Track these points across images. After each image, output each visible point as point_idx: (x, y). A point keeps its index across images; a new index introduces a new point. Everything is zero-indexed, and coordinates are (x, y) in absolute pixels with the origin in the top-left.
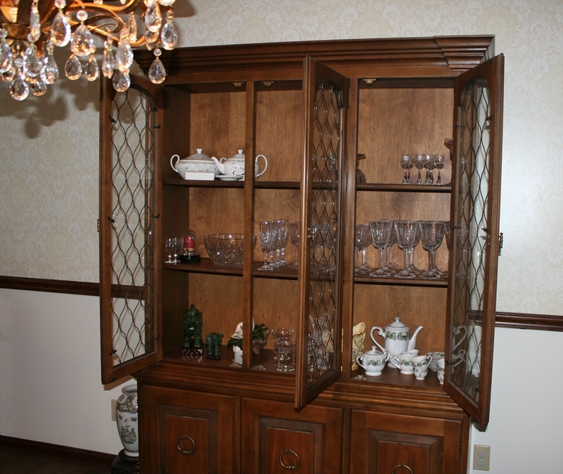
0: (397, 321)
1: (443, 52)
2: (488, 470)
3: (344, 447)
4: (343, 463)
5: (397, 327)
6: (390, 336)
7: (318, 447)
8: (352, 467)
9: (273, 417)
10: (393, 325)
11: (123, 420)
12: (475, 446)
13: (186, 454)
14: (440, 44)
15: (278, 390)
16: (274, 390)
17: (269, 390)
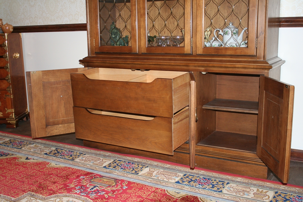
0: (231, 25)
15: (156, 63)
16: (154, 63)
17: (151, 63)
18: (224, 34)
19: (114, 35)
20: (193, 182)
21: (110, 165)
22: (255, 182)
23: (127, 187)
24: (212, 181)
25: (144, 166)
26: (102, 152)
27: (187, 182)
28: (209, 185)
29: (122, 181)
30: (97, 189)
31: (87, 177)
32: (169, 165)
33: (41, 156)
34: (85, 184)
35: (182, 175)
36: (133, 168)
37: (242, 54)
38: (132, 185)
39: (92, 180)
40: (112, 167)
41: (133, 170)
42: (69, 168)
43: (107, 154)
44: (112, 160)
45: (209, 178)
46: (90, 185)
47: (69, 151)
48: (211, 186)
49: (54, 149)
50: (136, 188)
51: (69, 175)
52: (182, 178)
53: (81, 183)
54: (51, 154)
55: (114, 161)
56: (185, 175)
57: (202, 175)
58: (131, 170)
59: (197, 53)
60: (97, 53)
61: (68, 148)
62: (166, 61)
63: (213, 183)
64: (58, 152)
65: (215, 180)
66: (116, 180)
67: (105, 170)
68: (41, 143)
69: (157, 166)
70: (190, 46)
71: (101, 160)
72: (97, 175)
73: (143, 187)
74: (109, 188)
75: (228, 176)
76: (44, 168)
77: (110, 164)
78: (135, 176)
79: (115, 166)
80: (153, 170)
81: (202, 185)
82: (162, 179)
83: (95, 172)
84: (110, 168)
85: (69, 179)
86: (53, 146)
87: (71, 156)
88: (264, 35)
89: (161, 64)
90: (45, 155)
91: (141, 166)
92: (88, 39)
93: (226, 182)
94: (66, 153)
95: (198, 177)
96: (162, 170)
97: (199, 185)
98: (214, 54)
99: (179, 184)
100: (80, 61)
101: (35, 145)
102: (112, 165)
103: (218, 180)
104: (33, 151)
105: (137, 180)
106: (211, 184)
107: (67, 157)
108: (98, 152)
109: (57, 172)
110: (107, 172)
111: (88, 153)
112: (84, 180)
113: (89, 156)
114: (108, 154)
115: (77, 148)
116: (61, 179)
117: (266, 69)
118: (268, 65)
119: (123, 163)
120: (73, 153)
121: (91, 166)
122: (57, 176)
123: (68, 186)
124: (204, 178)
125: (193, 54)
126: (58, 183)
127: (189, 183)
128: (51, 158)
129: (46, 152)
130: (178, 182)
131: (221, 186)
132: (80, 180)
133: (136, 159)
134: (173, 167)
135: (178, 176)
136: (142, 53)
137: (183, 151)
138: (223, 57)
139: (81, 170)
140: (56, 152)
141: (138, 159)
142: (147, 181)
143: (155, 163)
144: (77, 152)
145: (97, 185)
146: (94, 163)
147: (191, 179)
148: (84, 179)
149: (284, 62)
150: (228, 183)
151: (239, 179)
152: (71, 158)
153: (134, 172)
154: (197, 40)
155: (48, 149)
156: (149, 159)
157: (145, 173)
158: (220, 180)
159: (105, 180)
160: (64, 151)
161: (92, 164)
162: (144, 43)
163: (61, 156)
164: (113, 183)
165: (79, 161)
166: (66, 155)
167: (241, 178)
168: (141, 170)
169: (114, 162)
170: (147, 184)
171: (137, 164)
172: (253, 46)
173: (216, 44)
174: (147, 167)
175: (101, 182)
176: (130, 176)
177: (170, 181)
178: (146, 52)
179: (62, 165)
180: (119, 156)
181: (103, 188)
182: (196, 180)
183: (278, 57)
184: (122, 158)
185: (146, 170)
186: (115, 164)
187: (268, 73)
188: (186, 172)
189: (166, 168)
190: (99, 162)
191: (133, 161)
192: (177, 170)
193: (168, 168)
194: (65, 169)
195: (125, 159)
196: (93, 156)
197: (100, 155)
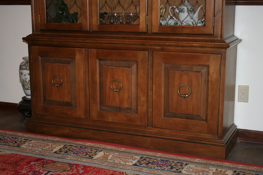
0: (186, 2)
2: (248, 102)
3: (149, 76)
4: (149, 86)
6: (181, 10)
7: (134, 77)
8: (154, 88)
9: (107, 60)
11: (23, 75)
12: (239, 86)
13: (57, 86)
15: (109, 42)
16: (107, 42)
17: (104, 42)
18: (179, 12)
19: (62, 11)
20: (151, 164)
21: (60, 150)
22: (213, 162)
23: (83, 171)
24: (170, 162)
25: (98, 150)
26: (49, 138)
27: (144, 164)
28: (167, 167)
29: (77, 165)
30: (52, 174)
31: (39, 162)
32: (124, 149)
34: (37, 170)
35: (138, 158)
36: (86, 153)
37: (199, 33)
38: (88, 169)
39: (45, 166)
40: (63, 152)
41: (87, 154)
42: (17, 155)
43: (55, 140)
44: (62, 146)
45: (167, 160)
46: (43, 170)
47: (12, 137)
48: (170, 167)
50: (93, 172)
51: (18, 162)
52: (139, 161)
53: (33, 168)
55: (65, 146)
56: (141, 158)
57: (159, 157)
58: (84, 155)
59: (153, 32)
60: (42, 30)
61: (10, 135)
62: (120, 40)
63: (171, 164)
65: (173, 162)
66: (70, 165)
67: (57, 155)
69: (111, 150)
70: (145, 25)
71: (50, 146)
72: (49, 160)
73: (100, 171)
74: (64, 173)
75: (185, 158)
77: (61, 149)
78: (89, 160)
79: (67, 151)
80: (108, 154)
81: (160, 167)
82: (118, 162)
83: (47, 158)
84: (61, 153)
85: (19, 165)
87: (16, 142)
88: (221, 14)
89: (115, 42)
91: (95, 151)
92: (32, 15)
93: (185, 163)
94: (9, 139)
95: (155, 159)
96: (118, 154)
97: (158, 166)
98: (170, 32)
99: (136, 167)
100: (23, 39)
102: (63, 150)
103: (176, 162)
105: (92, 164)
106: (170, 165)
107: (11, 144)
108: (46, 138)
109: (4, 159)
110: (59, 158)
111: (35, 139)
112: (36, 166)
113: (36, 141)
114: (57, 139)
115: (20, 134)
116: (10, 166)
117: (223, 48)
118: (226, 44)
119: (74, 148)
120: (17, 140)
121: (40, 152)
122: (5, 162)
123: (20, 172)
124: (162, 160)
125: (149, 32)
126: (8, 170)
127: (147, 165)
130: (135, 165)
131: (180, 167)
132: (31, 166)
133: (88, 144)
134: (129, 150)
135: (135, 159)
136: (94, 31)
137: (139, 134)
138: (180, 36)
139: (31, 156)
141: (90, 144)
142: (103, 164)
143: (109, 147)
144: (21, 139)
145: (51, 170)
146: (43, 148)
147: (149, 162)
148: (35, 164)
149: (241, 41)
150: (186, 164)
151: (197, 160)
152: (16, 144)
153: (88, 156)
154: (153, 18)
156: (102, 143)
157: (100, 157)
158: (178, 162)
159: (58, 165)
160: (7, 138)
161: (40, 150)
162: (96, 21)
163: (4, 143)
164: (68, 168)
165: (25, 147)
166: (10, 142)
167: (199, 160)
168: (95, 155)
169: (65, 147)
170: (103, 167)
171: (89, 148)
172: (210, 25)
173: (172, 22)
174: (101, 151)
175: (54, 167)
176: (84, 160)
177: (127, 164)
178: (98, 30)
179: (8, 152)
180: (68, 141)
181: (58, 173)
182: (154, 162)
183: (234, 36)
184: (73, 143)
185: (100, 154)
186: (66, 149)
187: (225, 52)
188: (143, 155)
189: (121, 151)
190: (48, 147)
191: (85, 146)
192: (133, 153)
193: (123, 152)
194: (12, 156)
195: (76, 144)
196: (41, 141)
197: (47, 140)
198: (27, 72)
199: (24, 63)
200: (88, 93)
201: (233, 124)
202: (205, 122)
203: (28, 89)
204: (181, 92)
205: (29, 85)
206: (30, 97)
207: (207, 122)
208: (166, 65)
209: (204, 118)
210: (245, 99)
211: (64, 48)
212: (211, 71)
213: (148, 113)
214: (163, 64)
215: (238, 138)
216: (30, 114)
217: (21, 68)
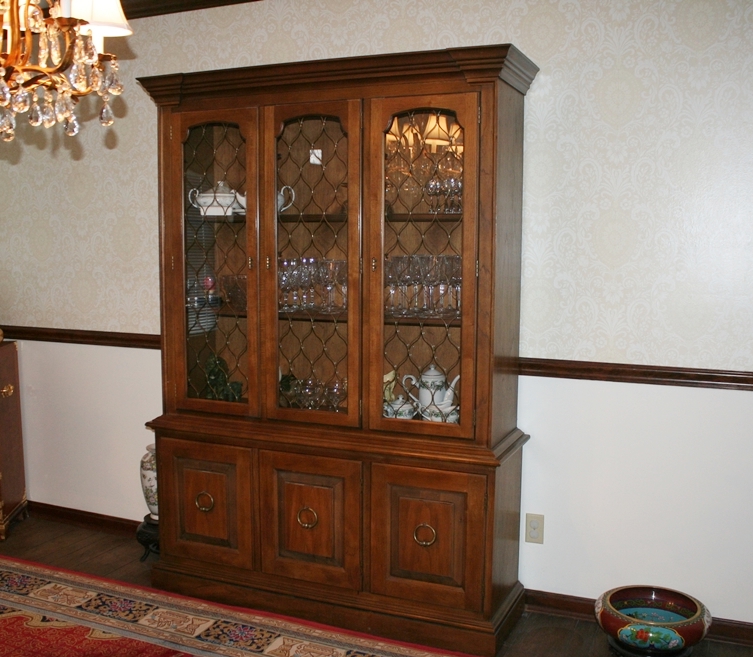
0: (433, 369)
1: (459, 66)
2: (542, 543)
3: (365, 504)
4: (364, 521)
5: (432, 376)
6: (424, 385)
7: (338, 505)
8: (373, 526)
9: (291, 471)
10: (428, 373)
11: (147, 479)
12: (526, 514)
13: (205, 511)
14: (454, 57)
15: (295, 441)
16: (291, 441)
18: (420, 385)
21: (207, 633)
25: (273, 634)
26: (191, 603)
32: (320, 632)
33: (72, 613)
35: (343, 652)
36: (253, 639)
37: (451, 435)
40: (212, 636)
41: (253, 642)
42: (131, 641)
43: (200, 607)
44: (212, 622)
47: (125, 600)
49: (93, 594)
54: (89, 608)
55: (216, 623)
56: (348, 652)
57: (379, 650)
58: (248, 643)
59: (371, 427)
60: (180, 411)
61: (122, 594)
62: (313, 439)
64: (104, 603)
67: (201, 644)
68: (66, 581)
69: (297, 634)
70: (357, 415)
71: (190, 622)
72: (186, 655)
76: (81, 642)
77: (208, 629)
79: (219, 635)
80: (291, 643)
83: (182, 649)
84: (209, 638)
86: (90, 587)
87: (131, 611)
90: (79, 611)
91: (268, 635)
94: (119, 604)
96: (307, 643)
100: (148, 424)
101: (53, 585)
102: (212, 632)
104: (52, 601)
107: (122, 615)
108: (183, 602)
109: (109, 650)
110: (203, 649)
111: (164, 605)
113: (165, 611)
114: (203, 606)
115: (138, 592)
118: (495, 457)
119: (232, 628)
120: (133, 605)
121: (173, 635)
125: (364, 426)
128: (92, 617)
129: (78, 602)
133: (258, 619)
134: (328, 635)
135: (337, 655)
136: (269, 418)
137: (346, 604)
139: (155, 645)
140: (99, 602)
141: (261, 618)
143: (294, 627)
144: (140, 603)
146: (178, 627)
149: (528, 437)
152: (131, 616)
153: (254, 647)
154: (371, 404)
155: (82, 595)
156: (281, 618)
157: (275, 650)
160: (115, 601)
161: (173, 630)
162: (270, 401)
163: (110, 613)
165: (147, 623)
166: (120, 609)
168: (268, 644)
169: (216, 625)
171: (259, 628)
172: (468, 423)
174: (279, 636)
178: (276, 418)
179: (116, 635)
180: (224, 611)
183: (517, 429)
184: (231, 617)
185: (277, 643)
186: (217, 630)
187: (494, 472)
188: (350, 645)
189: (315, 637)
190: (185, 625)
191: (252, 623)
192: (336, 642)
193: (318, 638)
194: (123, 643)
195: (236, 619)
196: (174, 611)
197: (185, 608)
198: (152, 475)
199: (148, 459)
200: (258, 526)
201: (518, 582)
202: (460, 590)
203: (154, 504)
204: (419, 537)
205: (156, 496)
206: (156, 518)
207: (464, 589)
208: (395, 488)
209: (459, 583)
210: (537, 537)
211: (219, 446)
212: (471, 503)
213: (362, 567)
214: (389, 487)
215: (526, 606)
216: (158, 546)
217: (142, 466)
